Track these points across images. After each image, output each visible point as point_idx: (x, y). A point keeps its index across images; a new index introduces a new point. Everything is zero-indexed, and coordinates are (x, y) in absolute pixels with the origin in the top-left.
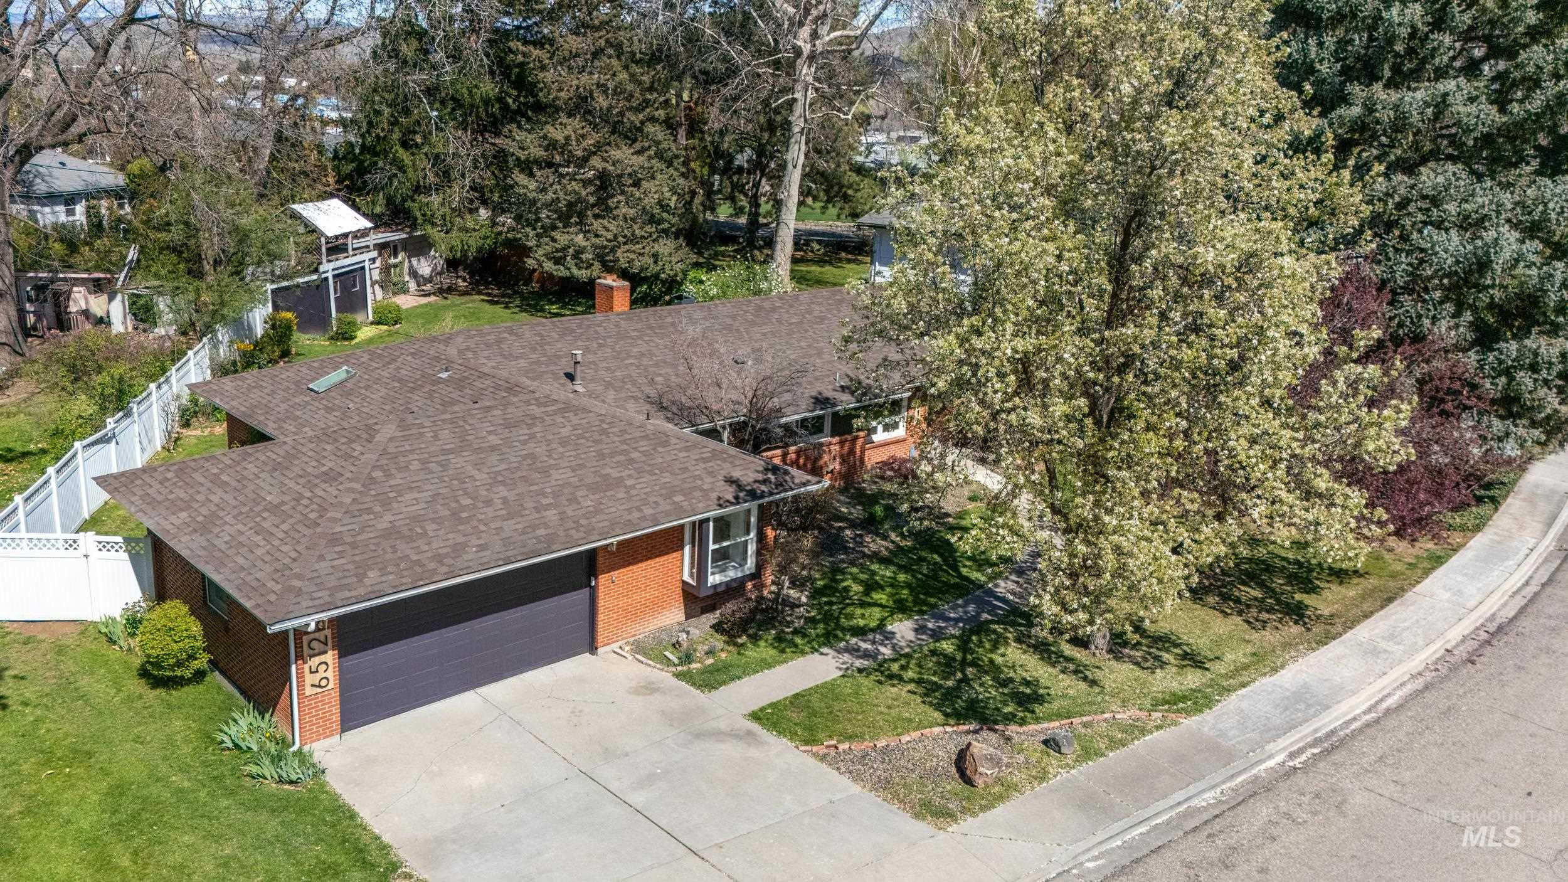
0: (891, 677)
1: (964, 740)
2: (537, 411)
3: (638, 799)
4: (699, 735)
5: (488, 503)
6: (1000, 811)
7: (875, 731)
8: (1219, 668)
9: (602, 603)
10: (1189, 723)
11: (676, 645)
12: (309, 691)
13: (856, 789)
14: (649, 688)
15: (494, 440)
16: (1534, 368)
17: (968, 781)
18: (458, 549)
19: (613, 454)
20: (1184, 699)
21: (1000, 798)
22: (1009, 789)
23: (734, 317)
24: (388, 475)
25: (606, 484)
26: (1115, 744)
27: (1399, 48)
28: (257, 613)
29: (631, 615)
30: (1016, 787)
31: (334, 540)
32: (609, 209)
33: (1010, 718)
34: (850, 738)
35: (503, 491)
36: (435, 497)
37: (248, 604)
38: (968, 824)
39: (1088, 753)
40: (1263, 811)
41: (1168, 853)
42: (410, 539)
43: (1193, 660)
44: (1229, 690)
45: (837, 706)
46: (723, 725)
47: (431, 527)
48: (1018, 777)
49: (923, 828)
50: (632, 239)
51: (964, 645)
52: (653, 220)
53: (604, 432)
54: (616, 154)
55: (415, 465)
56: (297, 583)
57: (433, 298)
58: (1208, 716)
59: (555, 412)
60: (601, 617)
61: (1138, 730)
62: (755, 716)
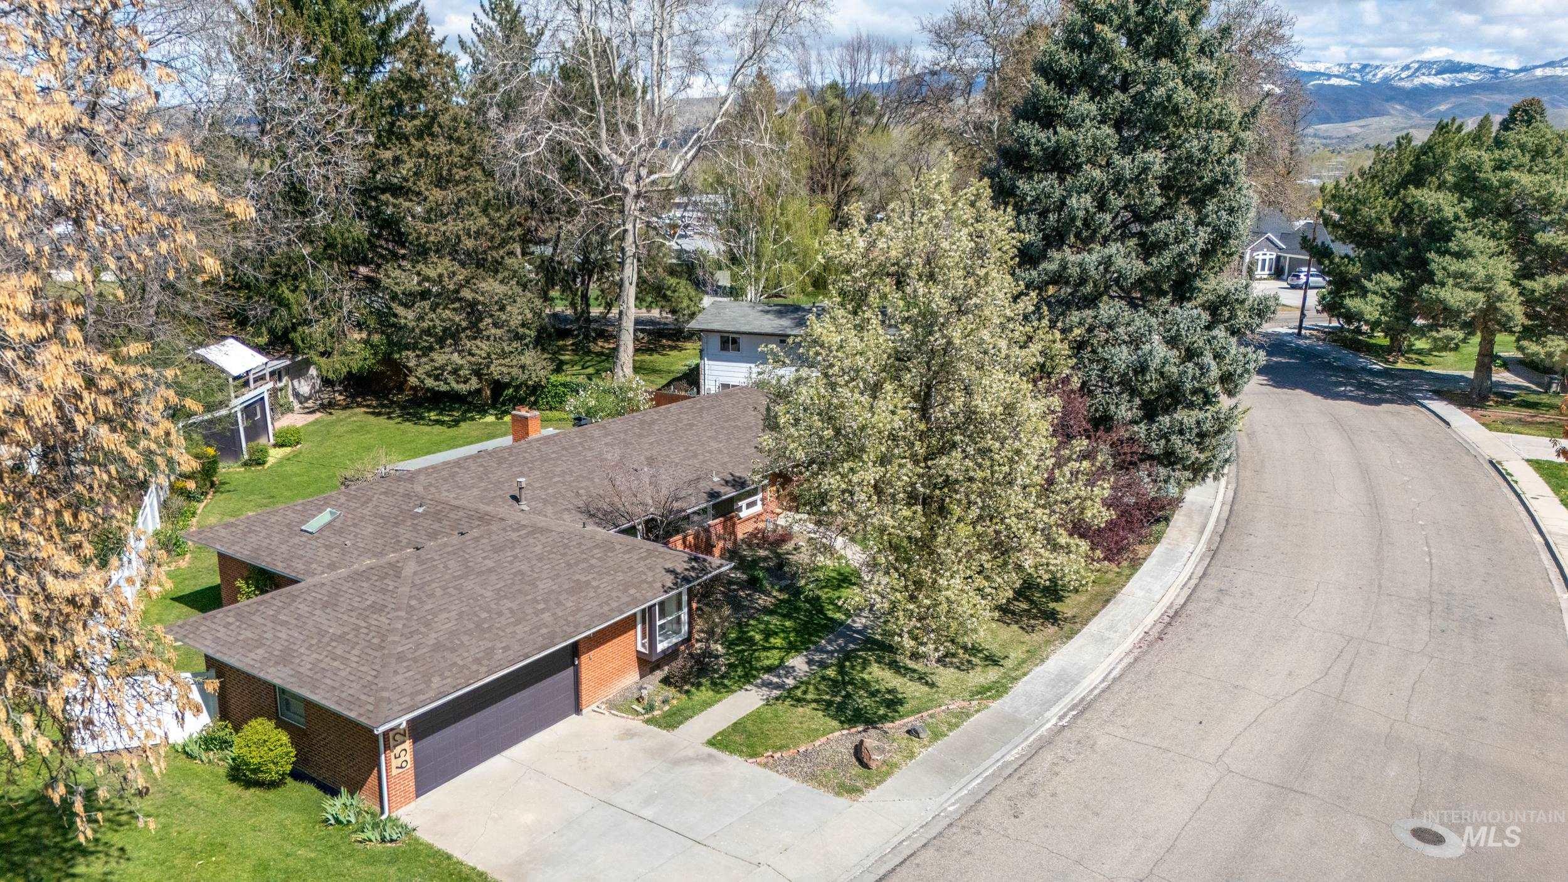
0: (799, 700)
1: (859, 737)
2: (514, 536)
3: (648, 813)
4: (677, 762)
5: (500, 614)
6: (889, 782)
7: (794, 741)
8: (1008, 663)
9: (585, 675)
10: (995, 705)
11: (639, 700)
12: (395, 772)
13: (793, 783)
14: (629, 734)
15: (490, 563)
16: (1181, 432)
17: (865, 766)
18: (490, 652)
19: (577, 564)
20: (989, 689)
21: (889, 774)
22: (891, 768)
23: (626, 432)
24: (422, 602)
25: (578, 588)
26: (952, 727)
27: (1079, 223)
28: (363, 720)
29: (603, 682)
30: (896, 766)
31: (401, 658)
32: (479, 331)
33: (884, 718)
34: (780, 748)
35: (508, 604)
36: (461, 614)
37: (352, 715)
38: (870, 794)
39: (937, 736)
40: (1048, 757)
41: (997, 793)
42: (453, 650)
43: (992, 660)
44: (1016, 679)
45: (765, 727)
46: (690, 753)
47: (465, 638)
48: (897, 758)
49: (842, 802)
50: (504, 355)
51: (841, 670)
52: (518, 337)
53: (566, 546)
54: (483, 286)
55: (439, 592)
56: (385, 694)
57: (318, 415)
58: (1006, 698)
59: (528, 534)
60: (584, 687)
61: (964, 715)
62: (711, 743)
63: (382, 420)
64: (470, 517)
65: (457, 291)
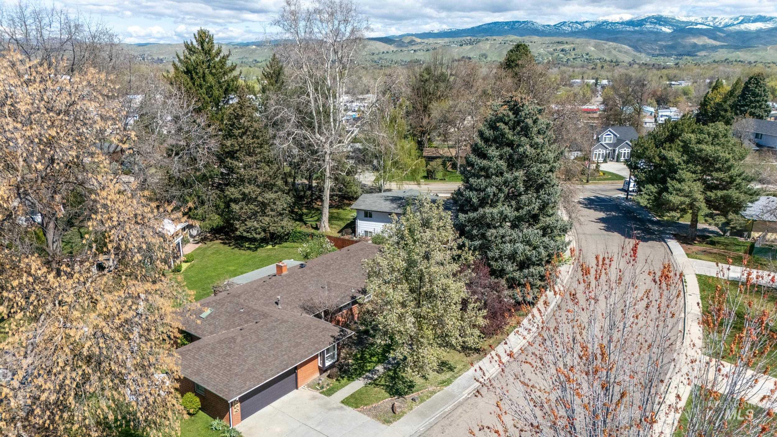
0: (377, 385)
1: (393, 402)
2: (275, 324)
3: (318, 429)
4: (330, 409)
5: (270, 356)
6: (402, 419)
7: (372, 402)
8: (456, 370)
9: (299, 376)
10: (445, 389)
11: (319, 384)
12: (234, 413)
13: (369, 418)
14: (314, 398)
15: (266, 336)
16: (532, 276)
17: (394, 413)
18: (266, 372)
19: (297, 334)
20: (445, 382)
21: (402, 416)
22: (404, 413)
23: (319, 270)
24: (243, 353)
25: (297, 345)
26: (428, 397)
28: (224, 398)
29: (306, 378)
30: (405, 413)
31: (236, 375)
32: (265, 213)
33: (406, 393)
34: (366, 405)
35: (272, 352)
36: (256, 357)
37: (221, 396)
38: (395, 423)
39: (422, 401)
40: (460, 410)
41: (439, 424)
42: (254, 371)
43: (450, 369)
44: (456, 378)
45: (362, 396)
46: (335, 406)
47: (258, 366)
48: (406, 410)
49: (384, 426)
52: (281, 214)
53: (293, 328)
54: (266, 195)
55: (249, 349)
56: (231, 388)
57: (200, 244)
58: (451, 386)
60: (299, 380)
61: (434, 392)
62: (342, 402)
63: (226, 247)
64: (260, 314)
65: (256, 198)
